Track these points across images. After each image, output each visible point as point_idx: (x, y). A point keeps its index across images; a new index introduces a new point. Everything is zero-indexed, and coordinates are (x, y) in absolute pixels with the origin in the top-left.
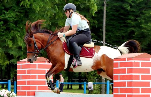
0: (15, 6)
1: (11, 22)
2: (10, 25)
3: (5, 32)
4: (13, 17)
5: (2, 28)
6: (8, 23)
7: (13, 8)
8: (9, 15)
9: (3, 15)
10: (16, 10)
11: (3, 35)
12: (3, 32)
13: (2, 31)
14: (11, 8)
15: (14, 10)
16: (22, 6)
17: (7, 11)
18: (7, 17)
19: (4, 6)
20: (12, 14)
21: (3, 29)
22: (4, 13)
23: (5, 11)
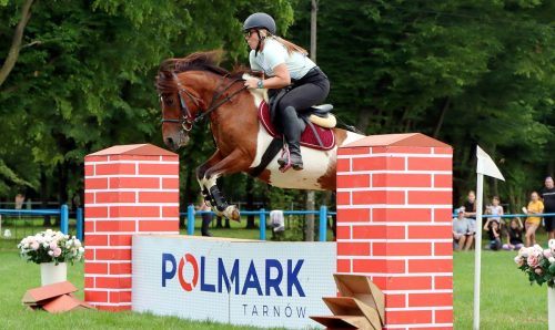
0: (79, 10)
1: (68, 53)
2: (65, 59)
3: (52, 78)
4: (74, 40)
5: (45, 67)
6: (62, 57)
7: (72, 16)
8: (63, 33)
9: (48, 34)
10: (83, 21)
11: (49, 88)
12: (48, 79)
13: (46, 75)
14: (68, 15)
15: (77, 22)
16: (98, 9)
17: (58, 23)
18: (57, 39)
19: (49, 10)
20: (72, 32)
21: (47, 71)
22: (51, 30)
23: (53, 25)
